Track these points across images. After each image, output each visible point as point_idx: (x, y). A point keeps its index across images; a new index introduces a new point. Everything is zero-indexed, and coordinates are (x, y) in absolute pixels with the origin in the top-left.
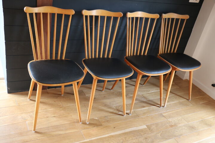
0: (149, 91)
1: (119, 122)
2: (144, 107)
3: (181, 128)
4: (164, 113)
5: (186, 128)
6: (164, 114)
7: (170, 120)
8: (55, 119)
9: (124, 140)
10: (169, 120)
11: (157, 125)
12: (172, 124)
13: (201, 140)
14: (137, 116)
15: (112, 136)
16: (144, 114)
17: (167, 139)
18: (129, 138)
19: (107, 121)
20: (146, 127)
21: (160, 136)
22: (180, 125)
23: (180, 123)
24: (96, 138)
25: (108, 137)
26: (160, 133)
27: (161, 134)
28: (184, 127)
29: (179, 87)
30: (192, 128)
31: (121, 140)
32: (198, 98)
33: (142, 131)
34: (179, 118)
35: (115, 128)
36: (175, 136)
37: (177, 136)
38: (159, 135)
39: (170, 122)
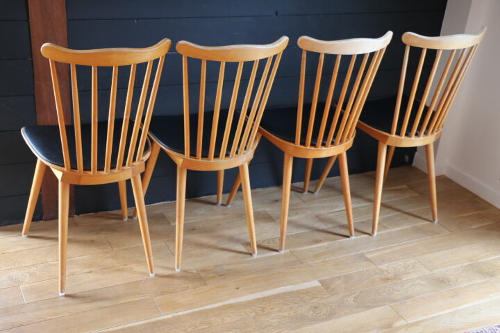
0: (337, 206)
1: (251, 276)
2: (317, 242)
3: (410, 284)
4: (369, 252)
5: (423, 283)
6: (369, 256)
7: (384, 267)
8: (91, 277)
9: (260, 313)
10: (380, 267)
11: (347, 278)
12: (389, 276)
13: (461, 308)
14: (300, 261)
15: (231, 306)
16: (317, 256)
17: (369, 307)
18: (272, 309)
19: (220, 276)
20: (319, 284)
21: (354, 301)
22: (410, 277)
23: (409, 273)
24: (190, 311)
25: (220, 308)
26: (354, 296)
27: (355, 298)
28: (417, 281)
29: (417, 195)
30: (442, 282)
31: (252, 313)
32: (468, 217)
33: (307, 292)
34: (408, 263)
35: (238, 288)
36: (393, 301)
37: (398, 300)
38: (351, 300)
39: (382, 271)
